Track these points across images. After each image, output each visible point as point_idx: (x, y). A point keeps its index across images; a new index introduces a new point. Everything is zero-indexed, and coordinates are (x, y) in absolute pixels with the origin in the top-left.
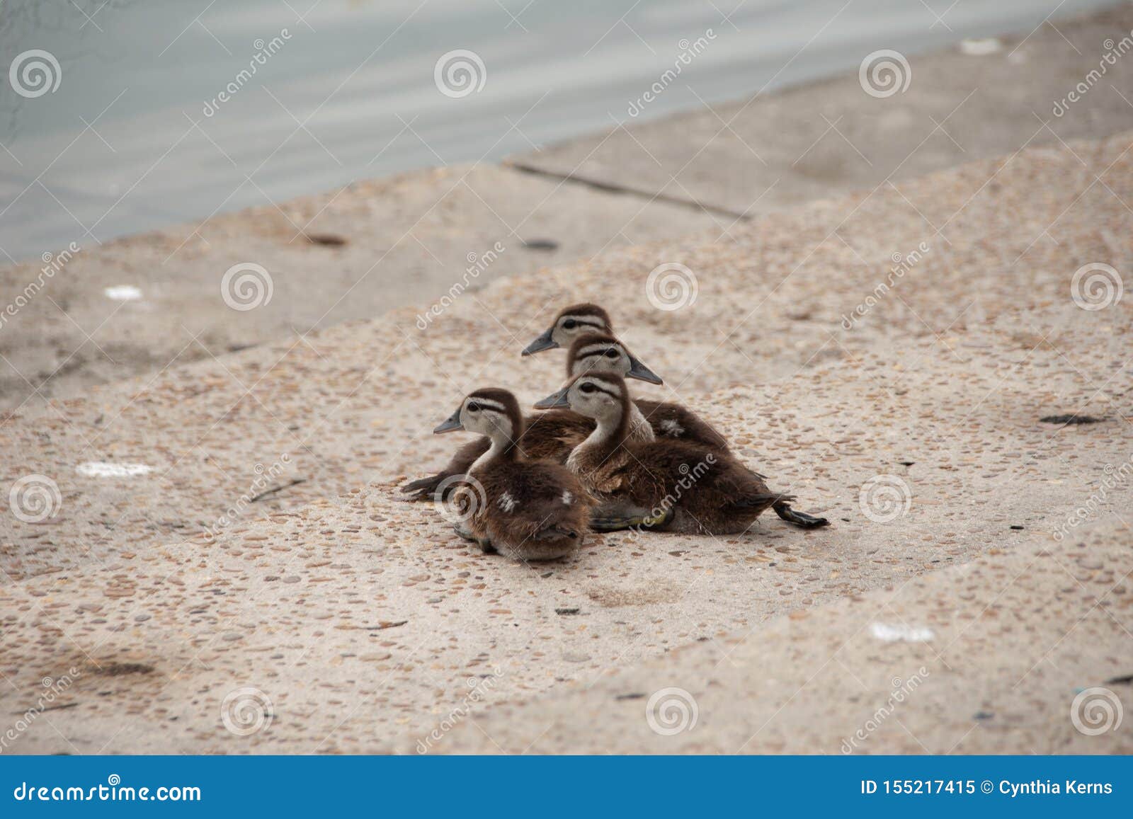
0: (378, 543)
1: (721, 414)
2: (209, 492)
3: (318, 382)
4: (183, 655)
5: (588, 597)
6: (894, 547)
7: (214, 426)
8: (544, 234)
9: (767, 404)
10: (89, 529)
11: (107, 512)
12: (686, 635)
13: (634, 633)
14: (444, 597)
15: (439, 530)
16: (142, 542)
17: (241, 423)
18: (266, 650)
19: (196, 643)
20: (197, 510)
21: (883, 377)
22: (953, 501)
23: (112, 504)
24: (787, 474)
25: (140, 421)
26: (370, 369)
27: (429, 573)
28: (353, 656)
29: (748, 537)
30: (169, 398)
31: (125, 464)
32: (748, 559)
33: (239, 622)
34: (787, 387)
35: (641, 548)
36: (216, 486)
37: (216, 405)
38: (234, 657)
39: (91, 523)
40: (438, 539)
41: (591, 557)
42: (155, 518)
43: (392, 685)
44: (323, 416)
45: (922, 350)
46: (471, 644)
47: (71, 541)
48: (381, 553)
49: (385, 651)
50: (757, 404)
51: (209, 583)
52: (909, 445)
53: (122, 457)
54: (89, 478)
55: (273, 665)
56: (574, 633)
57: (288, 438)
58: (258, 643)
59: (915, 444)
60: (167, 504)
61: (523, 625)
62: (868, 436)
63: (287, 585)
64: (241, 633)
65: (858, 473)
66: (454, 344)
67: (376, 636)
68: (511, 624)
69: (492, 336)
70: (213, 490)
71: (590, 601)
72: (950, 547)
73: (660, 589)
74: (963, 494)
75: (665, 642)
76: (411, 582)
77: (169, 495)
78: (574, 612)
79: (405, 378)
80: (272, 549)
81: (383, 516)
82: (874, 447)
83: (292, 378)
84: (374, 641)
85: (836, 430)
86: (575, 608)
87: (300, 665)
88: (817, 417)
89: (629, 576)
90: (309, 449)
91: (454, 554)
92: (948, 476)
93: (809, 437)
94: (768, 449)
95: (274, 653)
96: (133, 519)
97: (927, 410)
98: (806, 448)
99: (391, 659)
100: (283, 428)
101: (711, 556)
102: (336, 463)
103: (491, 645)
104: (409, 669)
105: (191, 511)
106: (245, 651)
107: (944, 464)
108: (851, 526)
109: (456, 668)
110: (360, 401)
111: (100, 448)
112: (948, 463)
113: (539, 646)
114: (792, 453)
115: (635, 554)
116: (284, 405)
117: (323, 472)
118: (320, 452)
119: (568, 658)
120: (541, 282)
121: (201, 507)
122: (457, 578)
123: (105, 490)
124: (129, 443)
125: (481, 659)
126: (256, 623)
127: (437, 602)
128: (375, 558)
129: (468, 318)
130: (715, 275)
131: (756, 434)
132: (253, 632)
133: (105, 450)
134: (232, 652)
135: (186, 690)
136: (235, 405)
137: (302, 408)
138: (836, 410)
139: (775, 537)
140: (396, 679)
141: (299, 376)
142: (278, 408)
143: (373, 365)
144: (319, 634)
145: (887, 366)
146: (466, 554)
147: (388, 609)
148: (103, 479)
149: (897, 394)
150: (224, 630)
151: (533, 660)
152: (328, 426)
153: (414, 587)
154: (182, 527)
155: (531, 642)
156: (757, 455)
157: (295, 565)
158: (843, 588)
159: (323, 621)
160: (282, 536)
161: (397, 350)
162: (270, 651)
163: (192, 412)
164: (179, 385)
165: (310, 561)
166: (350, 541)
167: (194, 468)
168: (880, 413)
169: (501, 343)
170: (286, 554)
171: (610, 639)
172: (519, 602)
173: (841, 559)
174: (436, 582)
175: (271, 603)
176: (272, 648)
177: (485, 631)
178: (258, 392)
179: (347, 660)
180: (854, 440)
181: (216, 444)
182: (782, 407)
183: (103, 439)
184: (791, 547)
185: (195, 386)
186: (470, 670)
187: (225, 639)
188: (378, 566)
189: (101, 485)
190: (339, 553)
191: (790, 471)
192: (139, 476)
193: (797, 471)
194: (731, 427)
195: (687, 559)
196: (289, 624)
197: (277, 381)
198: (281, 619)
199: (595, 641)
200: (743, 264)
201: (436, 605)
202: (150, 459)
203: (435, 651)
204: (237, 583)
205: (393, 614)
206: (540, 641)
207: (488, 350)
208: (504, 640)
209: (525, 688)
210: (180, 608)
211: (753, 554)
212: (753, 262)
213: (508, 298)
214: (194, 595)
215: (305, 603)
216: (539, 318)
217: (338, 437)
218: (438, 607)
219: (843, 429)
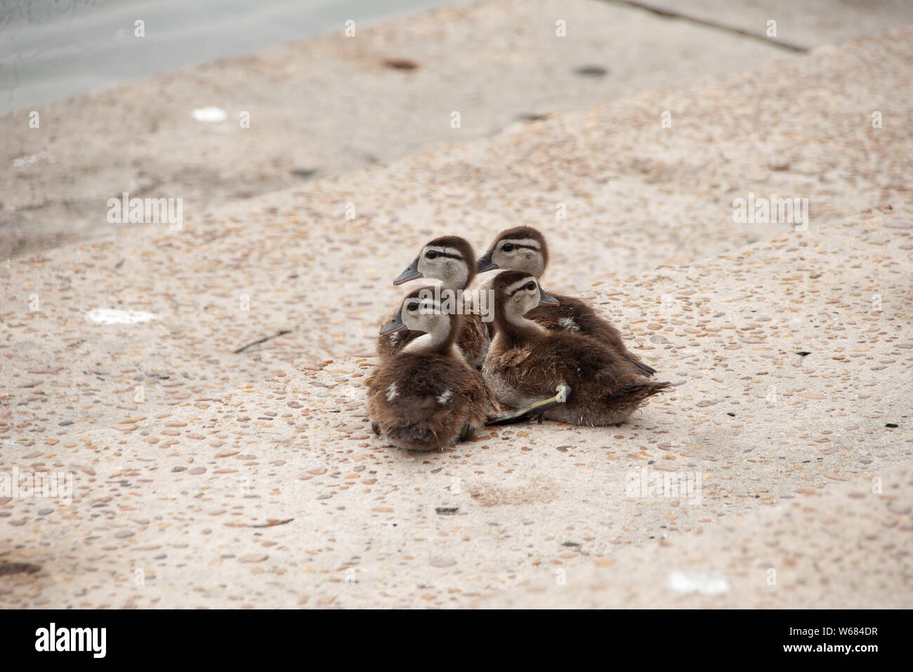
0: (287, 432)
1: (642, 296)
2: (201, 342)
3: (327, 228)
4: (72, 554)
5: (470, 495)
6: (770, 446)
7: (222, 273)
8: (596, 60)
9: (687, 286)
10: (81, 379)
11: (101, 361)
12: (552, 539)
13: (504, 536)
14: (335, 493)
15: (349, 419)
16: (127, 393)
17: (247, 270)
18: (152, 549)
19: (89, 540)
20: (185, 361)
21: (802, 259)
22: (838, 395)
23: (109, 353)
24: (688, 363)
25: (156, 266)
26: (376, 215)
27: (327, 467)
28: (233, 556)
29: (635, 432)
30: (188, 243)
31: (131, 311)
32: (630, 456)
33: (134, 518)
34: (710, 268)
35: (532, 442)
36: (208, 336)
37: (230, 251)
38: (120, 556)
39: (85, 373)
40: (345, 428)
41: (483, 451)
42: (145, 369)
43: (261, 590)
44: (323, 264)
45: (845, 230)
46: (348, 544)
47: (62, 391)
48: (287, 443)
49: (264, 551)
50: (677, 287)
51: (119, 473)
52: (810, 334)
53: (131, 304)
54: (95, 326)
55: (154, 566)
56: (447, 535)
57: (287, 286)
58: (146, 541)
59: (816, 332)
60: (159, 354)
61: (401, 525)
62: (773, 323)
63: (192, 476)
64: (133, 530)
65: (754, 363)
66: (459, 191)
67: (260, 535)
68: (391, 523)
69: (494, 183)
70: (205, 340)
71: (470, 499)
72: (824, 446)
73: (540, 487)
74: (849, 387)
75: (531, 546)
76: (308, 475)
77: (164, 345)
78: (454, 511)
79: (406, 226)
80: (188, 436)
81: (301, 403)
82: (776, 335)
83: (304, 224)
84: (256, 541)
85: (745, 315)
86: (455, 507)
87: (180, 566)
88: (730, 301)
89: (514, 472)
90: (301, 298)
91: (355, 446)
92: (839, 367)
93: (719, 322)
94: (677, 335)
95: (158, 553)
96: (124, 369)
97: (836, 296)
98: (712, 336)
99: (268, 561)
100: (283, 275)
101: (595, 451)
102: (323, 314)
103: (366, 546)
104: (281, 573)
105: (179, 362)
106: (133, 550)
107: (838, 355)
108: (735, 421)
109: (327, 572)
110: (358, 249)
111: (113, 294)
112: (842, 353)
113: (411, 549)
114: (698, 340)
115: (525, 449)
116: (290, 252)
117: (309, 323)
118: (312, 302)
119: (436, 562)
120: (550, 128)
121: (189, 358)
122: (353, 472)
123: (106, 338)
124: (141, 289)
125: (354, 561)
126: (151, 519)
127: (327, 498)
128: (282, 448)
129: (477, 164)
130: (711, 123)
131: (668, 318)
132: (145, 528)
133: (117, 296)
134: (121, 551)
135: (65, 592)
136: (245, 251)
137: (306, 255)
138: (750, 294)
139: (660, 432)
140: (267, 583)
141: (310, 221)
142: (284, 255)
143: (381, 212)
144: (208, 532)
145: (808, 248)
146: (367, 446)
147: (279, 505)
148: (107, 326)
149: (811, 277)
150: (118, 527)
151: (402, 564)
152: (325, 274)
153: (310, 480)
154: (167, 378)
155: (404, 545)
156: (665, 341)
157: (205, 454)
158: (712, 489)
159: (214, 518)
160: (201, 423)
161: (406, 197)
162: (155, 550)
163: (205, 258)
164: (201, 229)
165: (219, 451)
166: (263, 429)
167: (193, 317)
168: (790, 297)
169: (502, 190)
170: (200, 442)
171: (480, 542)
172: (404, 499)
173: (717, 457)
174: (331, 476)
175: (171, 496)
176: (158, 547)
177: (364, 531)
178: (271, 238)
179: (226, 561)
180: (760, 326)
181: (219, 291)
182: (701, 290)
183: (118, 284)
184: (673, 443)
185: (215, 231)
186: (338, 575)
187: (117, 536)
188: (282, 458)
189: (104, 333)
190: (249, 443)
191: (691, 360)
192: (141, 323)
193: (698, 360)
194: (648, 311)
195: (572, 456)
196: (181, 520)
197: (290, 226)
198: (176, 515)
199: (466, 543)
200: (740, 111)
201: (325, 501)
202: (156, 306)
203: (312, 553)
204: (145, 474)
205: (283, 511)
206: (413, 543)
207: (489, 198)
208: (379, 542)
209: (386, 595)
210: (85, 500)
211: (635, 450)
212: (749, 110)
213: (517, 144)
214: (101, 486)
215: (204, 497)
216: (541, 165)
217: (331, 286)
218: (326, 504)
219: (752, 314)
